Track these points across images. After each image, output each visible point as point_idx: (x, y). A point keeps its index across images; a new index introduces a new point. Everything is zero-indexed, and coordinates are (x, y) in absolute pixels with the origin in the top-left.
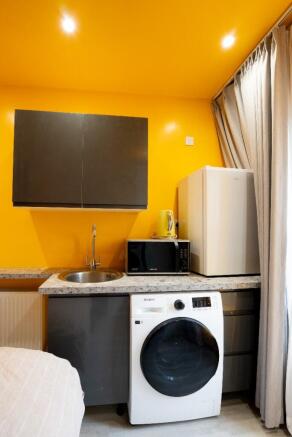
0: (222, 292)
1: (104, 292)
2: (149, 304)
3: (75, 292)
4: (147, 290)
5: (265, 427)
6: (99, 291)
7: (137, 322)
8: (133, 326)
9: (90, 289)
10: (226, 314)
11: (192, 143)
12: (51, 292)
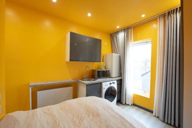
0: (117, 80)
2: (106, 84)
4: (105, 81)
5: (123, 105)
7: (104, 88)
10: (117, 85)
11: (106, 45)
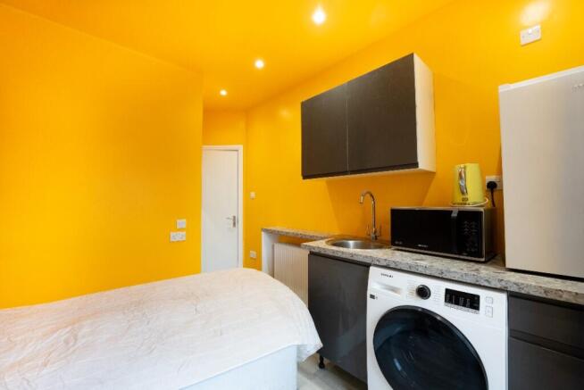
0: (511, 294)
1: (344, 256)
2: (389, 281)
3: (323, 252)
4: (385, 264)
6: (339, 255)
7: (372, 297)
8: (369, 299)
9: (334, 252)
12: (316, 251)
